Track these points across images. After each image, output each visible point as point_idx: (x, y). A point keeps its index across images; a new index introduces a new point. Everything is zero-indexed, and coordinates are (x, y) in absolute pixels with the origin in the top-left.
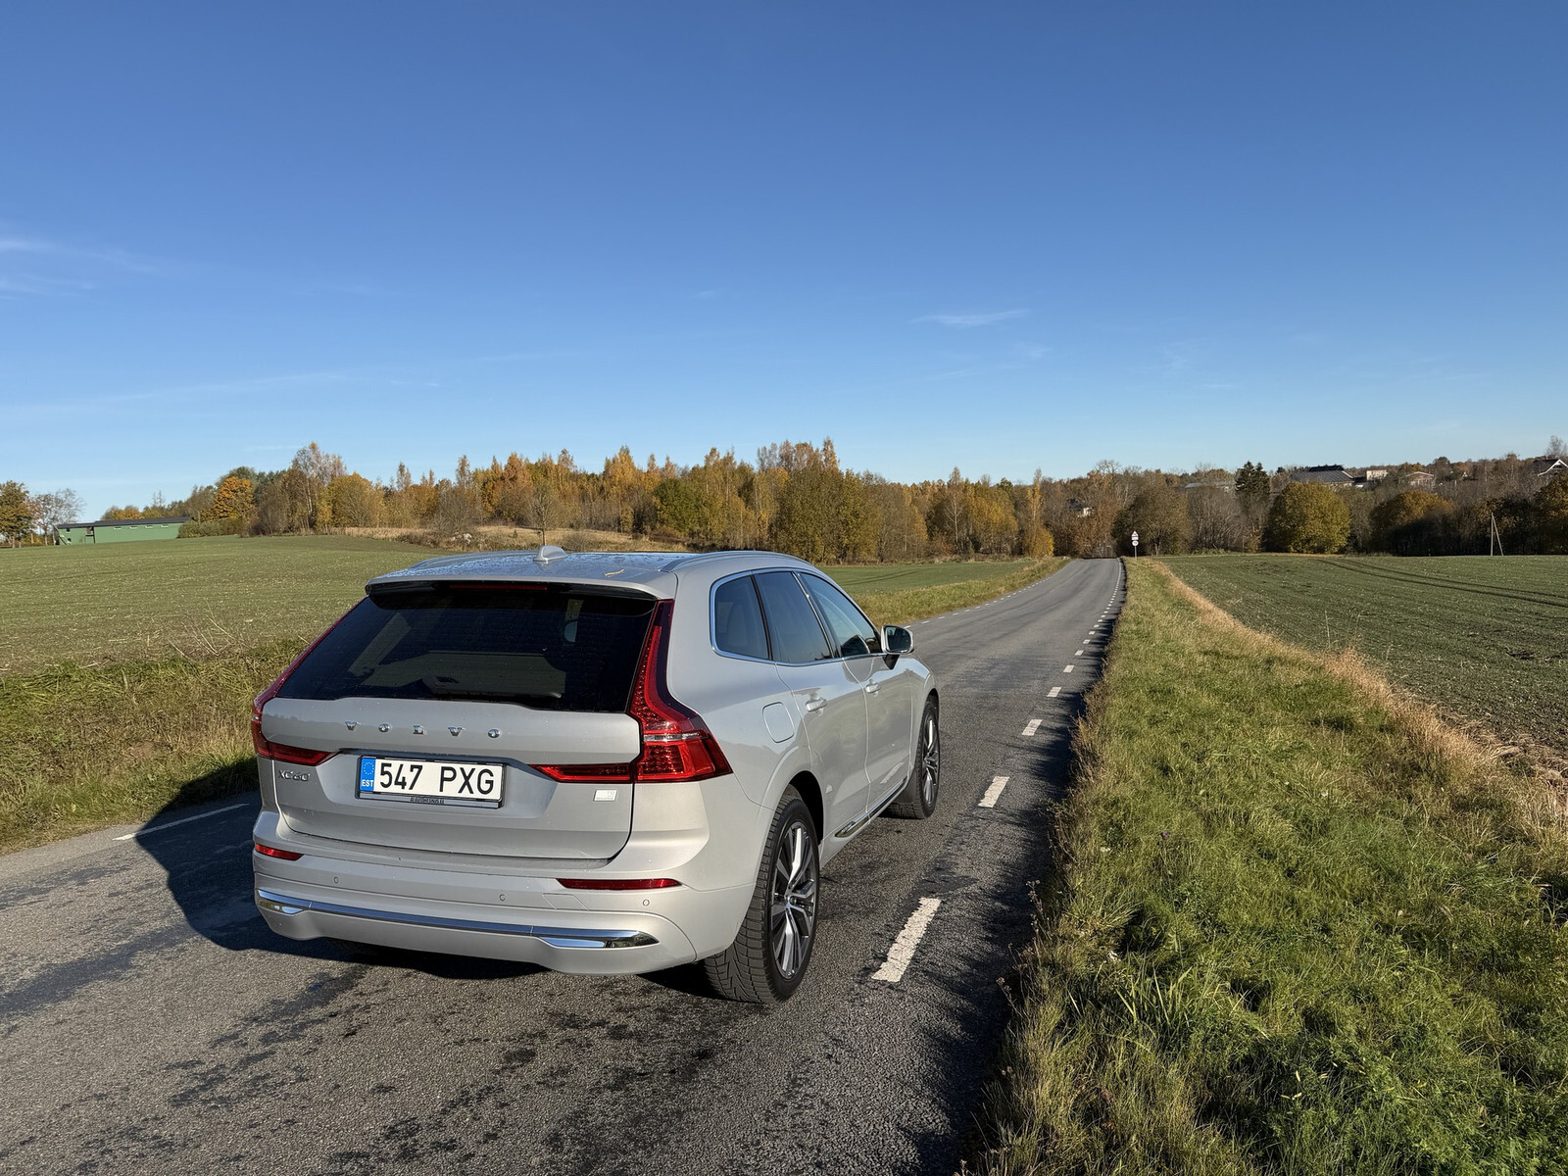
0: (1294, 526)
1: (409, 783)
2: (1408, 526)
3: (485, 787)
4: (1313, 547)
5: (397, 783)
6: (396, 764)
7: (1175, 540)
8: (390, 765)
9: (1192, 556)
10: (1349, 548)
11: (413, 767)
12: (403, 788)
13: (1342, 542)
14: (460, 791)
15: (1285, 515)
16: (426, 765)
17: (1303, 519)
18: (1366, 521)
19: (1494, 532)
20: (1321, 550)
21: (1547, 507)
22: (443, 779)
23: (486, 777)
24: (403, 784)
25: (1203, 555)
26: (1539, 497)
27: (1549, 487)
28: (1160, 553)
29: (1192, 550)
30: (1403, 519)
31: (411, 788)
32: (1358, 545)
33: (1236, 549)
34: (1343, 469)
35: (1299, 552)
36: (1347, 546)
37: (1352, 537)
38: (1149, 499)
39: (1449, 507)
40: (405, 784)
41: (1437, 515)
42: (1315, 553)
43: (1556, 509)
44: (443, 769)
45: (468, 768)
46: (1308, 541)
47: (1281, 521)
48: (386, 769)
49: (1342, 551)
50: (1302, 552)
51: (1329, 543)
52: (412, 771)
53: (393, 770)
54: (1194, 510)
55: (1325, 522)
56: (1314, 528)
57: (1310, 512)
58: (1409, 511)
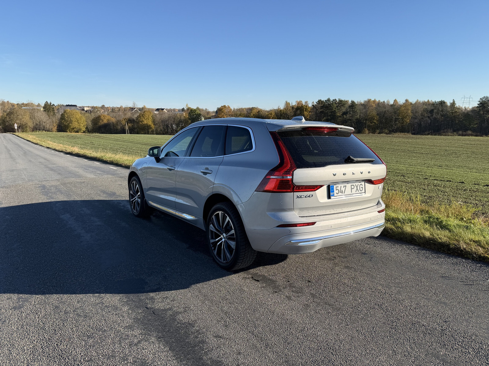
0: (68, 124)
1: (343, 191)
2: (103, 125)
3: (361, 189)
4: (75, 131)
5: (340, 192)
6: (339, 186)
7: (26, 127)
8: (338, 187)
9: (33, 133)
10: (86, 131)
11: (344, 186)
12: (342, 193)
13: (84, 129)
14: (356, 192)
15: (65, 120)
16: (347, 185)
17: (71, 122)
18: (90, 123)
19: (127, 128)
20: (77, 132)
21: (139, 121)
22: (352, 189)
23: (361, 186)
24: (342, 192)
25: (37, 133)
26: (137, 119)
27: (139, 116)
28: (21, 132)
29: (33, 131)
30: (101, 123)
31: (344, 193)
32: (89, 131)
33: (48, 131)
34: (77, 106)
35: (70, 132)
36: (86, 130)
37: (87, 128)
38: (15, 112)
39: (114, 120)
40: (343, 192)
41: (111, 122)
42: (76, 133)
43: (141, 122)
44: (351, 185)
45: (357, 184)
46: (73, 129)
47: (64, 122)
48: (337, 188)
49: (84, 132)
50: (72, 132)
51: (80, 129)
52: (344, 188)
53: (339, 188)
54: (32, 117)
55: (78, 123)
56: (75, 125)
57: (73, 119)
58: (103, 121)
